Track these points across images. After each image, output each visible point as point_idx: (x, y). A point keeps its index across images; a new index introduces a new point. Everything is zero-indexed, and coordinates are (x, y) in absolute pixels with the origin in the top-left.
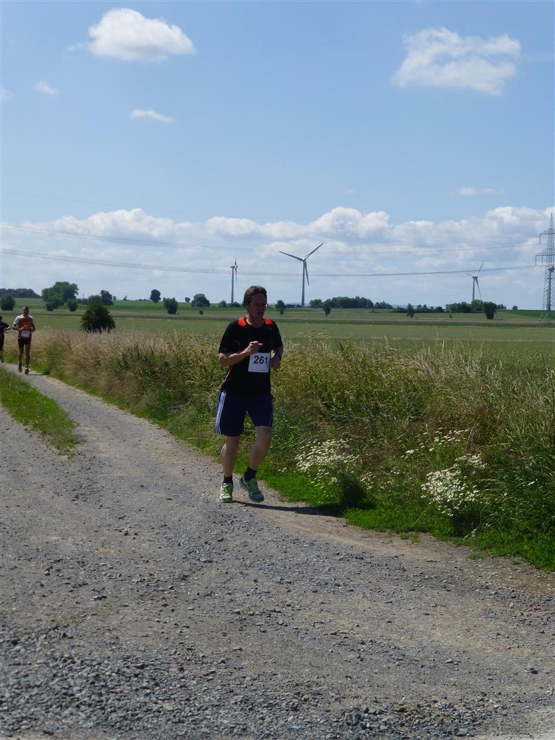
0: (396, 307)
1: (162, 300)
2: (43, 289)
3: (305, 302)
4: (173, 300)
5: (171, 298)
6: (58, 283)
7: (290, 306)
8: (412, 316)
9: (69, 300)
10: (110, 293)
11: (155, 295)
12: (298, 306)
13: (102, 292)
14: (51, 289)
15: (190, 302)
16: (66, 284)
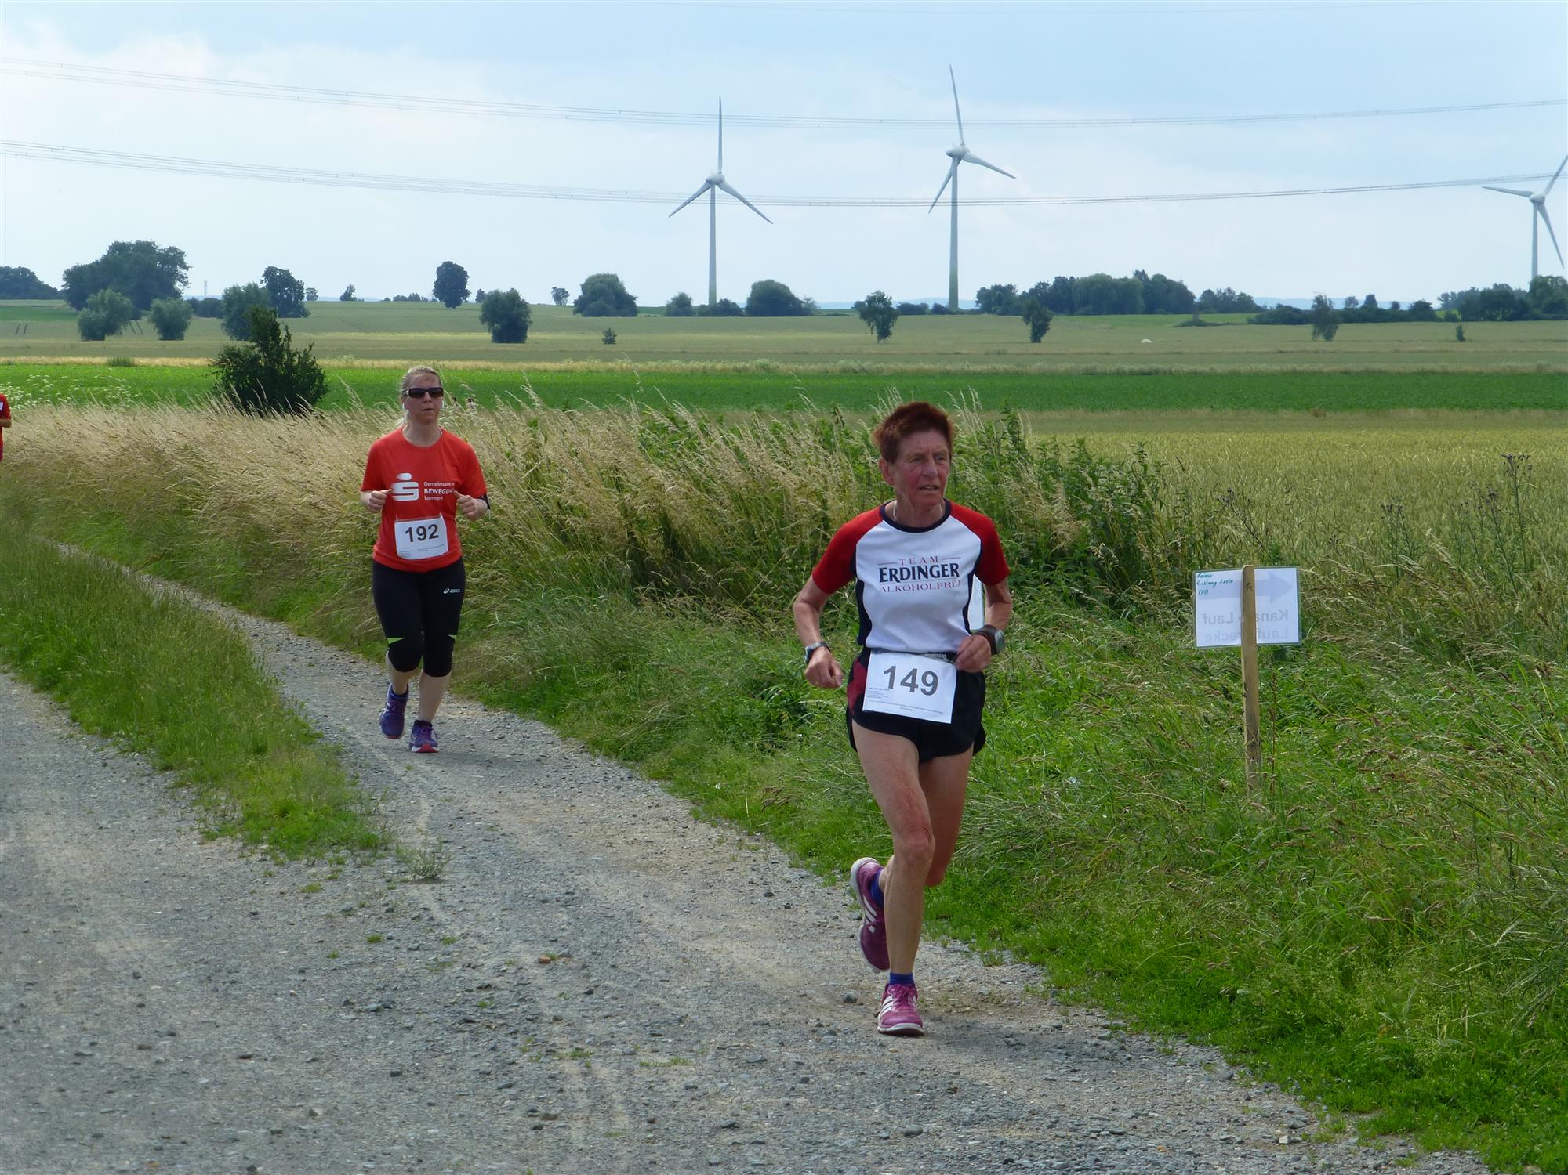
0: (1271, 305)
1: (472, 298)
2: (70, 267)
3: (961, 296)
4: (513, 297)
5: (504, 289)
6: (118, 248)
7: (908, 309)
8: (1329, 337)
9: (156, 302)
10: (296, 276)
11: (451, 281)
12: (938, 310)
13: (270, 273)
14: (93, 268)
15: (570, 301)
16: (146, 248)
